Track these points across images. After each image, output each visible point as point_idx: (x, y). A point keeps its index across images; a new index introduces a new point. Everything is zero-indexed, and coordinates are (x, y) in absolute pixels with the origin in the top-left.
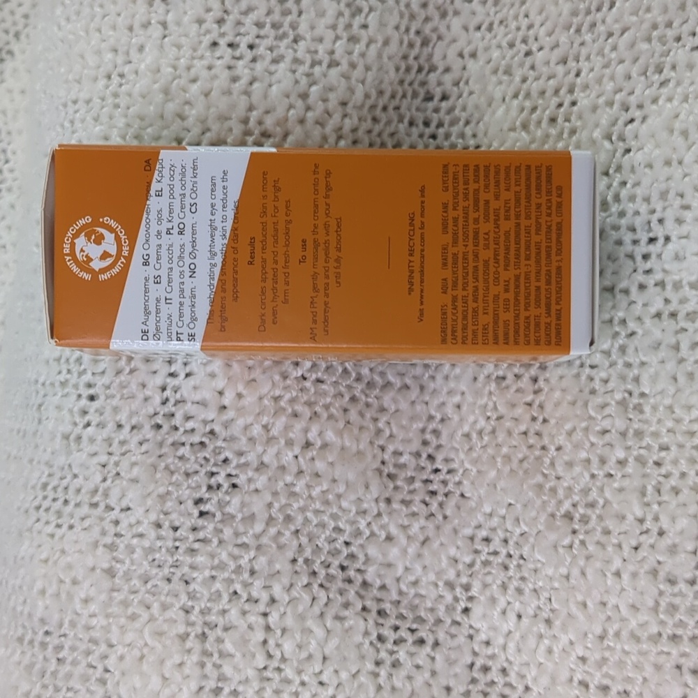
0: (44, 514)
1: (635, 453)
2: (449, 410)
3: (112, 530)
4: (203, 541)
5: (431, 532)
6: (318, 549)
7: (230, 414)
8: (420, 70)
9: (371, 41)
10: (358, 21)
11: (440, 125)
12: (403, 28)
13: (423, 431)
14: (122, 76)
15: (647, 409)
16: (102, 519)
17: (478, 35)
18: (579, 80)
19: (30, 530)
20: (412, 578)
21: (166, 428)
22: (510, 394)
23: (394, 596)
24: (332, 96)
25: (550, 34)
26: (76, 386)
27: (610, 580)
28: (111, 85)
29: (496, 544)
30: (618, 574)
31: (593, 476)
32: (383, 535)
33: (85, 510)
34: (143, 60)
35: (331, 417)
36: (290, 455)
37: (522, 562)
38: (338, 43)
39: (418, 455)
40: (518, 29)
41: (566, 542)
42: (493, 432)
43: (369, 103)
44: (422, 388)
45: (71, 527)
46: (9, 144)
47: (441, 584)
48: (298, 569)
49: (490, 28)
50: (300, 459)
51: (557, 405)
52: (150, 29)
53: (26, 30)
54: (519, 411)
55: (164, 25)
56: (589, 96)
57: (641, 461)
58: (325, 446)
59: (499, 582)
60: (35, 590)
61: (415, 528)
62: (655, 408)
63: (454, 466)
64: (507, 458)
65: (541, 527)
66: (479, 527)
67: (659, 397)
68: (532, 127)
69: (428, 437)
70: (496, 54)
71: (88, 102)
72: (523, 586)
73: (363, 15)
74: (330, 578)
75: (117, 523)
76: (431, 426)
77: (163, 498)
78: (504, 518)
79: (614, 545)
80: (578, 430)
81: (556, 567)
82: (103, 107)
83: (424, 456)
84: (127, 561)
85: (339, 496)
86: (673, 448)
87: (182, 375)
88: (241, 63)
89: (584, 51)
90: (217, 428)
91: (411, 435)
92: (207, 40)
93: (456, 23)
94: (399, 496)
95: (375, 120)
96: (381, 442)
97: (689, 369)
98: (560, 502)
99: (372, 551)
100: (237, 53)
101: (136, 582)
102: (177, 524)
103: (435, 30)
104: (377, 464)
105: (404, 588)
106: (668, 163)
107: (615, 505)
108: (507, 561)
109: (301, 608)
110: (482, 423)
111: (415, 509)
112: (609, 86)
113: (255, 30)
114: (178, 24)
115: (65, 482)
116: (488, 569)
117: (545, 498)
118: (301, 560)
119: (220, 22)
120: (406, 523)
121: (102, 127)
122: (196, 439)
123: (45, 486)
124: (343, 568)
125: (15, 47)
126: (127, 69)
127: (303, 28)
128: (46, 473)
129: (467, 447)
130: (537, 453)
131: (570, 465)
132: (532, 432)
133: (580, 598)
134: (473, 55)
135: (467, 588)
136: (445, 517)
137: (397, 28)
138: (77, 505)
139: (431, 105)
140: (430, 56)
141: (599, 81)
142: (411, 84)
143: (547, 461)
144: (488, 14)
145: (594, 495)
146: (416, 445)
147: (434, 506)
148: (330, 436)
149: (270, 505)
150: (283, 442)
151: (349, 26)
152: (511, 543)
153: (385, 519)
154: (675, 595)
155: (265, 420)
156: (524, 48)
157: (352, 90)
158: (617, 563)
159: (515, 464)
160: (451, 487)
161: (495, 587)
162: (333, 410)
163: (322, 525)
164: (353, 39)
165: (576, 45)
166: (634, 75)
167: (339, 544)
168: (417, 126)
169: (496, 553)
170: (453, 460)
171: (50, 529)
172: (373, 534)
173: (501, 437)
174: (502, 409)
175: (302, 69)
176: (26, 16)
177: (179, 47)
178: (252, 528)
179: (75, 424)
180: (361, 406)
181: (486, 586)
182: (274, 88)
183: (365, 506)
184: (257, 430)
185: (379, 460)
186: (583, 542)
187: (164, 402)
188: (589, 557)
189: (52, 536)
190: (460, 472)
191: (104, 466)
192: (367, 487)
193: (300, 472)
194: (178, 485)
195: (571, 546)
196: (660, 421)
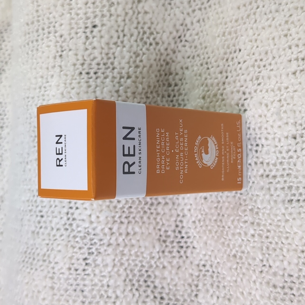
0: (26, 264)
1: (257, 232)
2: (186, 212)
3: (52, 271)
4: (88, 275)
5: (181, 263)
6: (134, 275)
7: (95, 225)
8: (166, 75)
9: (144, 67)
10: (138, 59)
11: (174, 96)
12: (158, 59)
13: (176, 221)
14: (45, 87)
15: (260, 214)
16: (48, 267)
17: (189, 60)
18: (227, 80)
19: (21, 270)
20: (174, 283)
21: (70, 230)
23: (167, 291)
24: (129, 90)
25: (216, 61)
26: (35, 212)
27: (252, 284)
28: (41, 91)
29: (208, 267)
30: (254, 282)
31: (243, 240)
32: (161, 266)
33: (41, 263)
34: (53, 81)
35: (136, 222)
36: (121, 239)
37: (218, 274)
38: (131, 69)
39: (174, 231)
40: (204, 58)
41: (235, 267)
42: (204, 220)
43: (144, 91)
44: (174, 204)
45: (36, 270)
46: (6, 108)
47: (186, 285)
48: (126, 283)
49: (193, 57)
50: (125, 240)
51: (227, 209)
52: (56, 69)
53: (10, 61)
54: (213, 211)
55: (60, 66)
56: (230, 87)
57: (260, 236)
58: (135, 234)
59: (210, 283)
60: (24, 295)
61: (175, 262)
62: (263, 214)
63: (190, 235)
64: (210, 231)
65: (225, 260)
66: (201, 260)
67: (264, 210)
69: (178, 223)
70: (195, 68)
71: (33, 98)
72: (219, 285)
73: (140, 57)
74: (140, 286)
75: (53, 268)
76: (179, 219)
77: (71, 258)
78: (210, 256)
79: (252, 270)
81: (231, 277)
82: (39, 100)
83: (177, 231)
84: (58, 284)
85: (142, 253)
86: (272, 232)
87: (74, 208)
88: (91, 80)
89: (229, 69)
90: (90, 230)
91: (171, 223)
92: (77, 72)
93: (179, 56)
94: (167, 250)
95: (147, 98)
96: (159, 227)
97: (275, 199)
98: (231, 250)
99: (157, 273)
100: (90, 76)
101: (62, 292)
102: (77, 268)
103: (171, 59)
104: (157, 237)
105: (171, 287)
107: (252, 254)
108: (213, 274)
109: (128, 299)
110: (200, 216)
111: (174, 255)
112: (238, 84)
113: (96, 67)
114: (66, 66)
115: (33, 251)
116: (205, 278)
118: (127, 280)
119: (83, 64)
120: (171, 261)
122: (82, 234)
123: (26, 252)
124: (145, 281)
125: (6, 68)
126: (47, 85)
127: (116, 64)
128: (26, 247)
129: (194, 227)
130: (221, 229)
131: (233, 234)
132: (218, 220)
133: (241, 290)
134: (187, 68)
135: (197, 286)
136: (187, 257)
137: (155, 60)
138: (38, 260)
139: (170, 89)
140: (170, 69)
141: (234, 82)
142: (162, 81)
143: (225, 233)
144: (192, 52)
145: (243, 248)
146: (173, 227)
147: (182, 253)
148: (137, 229)
149: (114, 260)
150: (118, 234)
151: (135, 62)
152: (214, 266)
153: (162, 260)
154: (276, 293)
155: (109, 226)
156: (206, 66)
157: (137, 87)
158: (254, 278)
159: (213, 234)
160: (189, 244)
162: (137, 219)
163: (136, 265)
164: (137, 67)
165: (226, 66)
166: (248, 80)
167: (143, 272)
168: (165, 97)
169: (208, 271)
170: (189, 232)
171: (28, 270)
172: (157, 266)
173: (207, 222)
174: (207, 211)
175: (116, 80)
176: (9, 55)
177: (67, 75)
178: (107, 269)
179: (36, 227)
180: (148, 215)
181: (204, 285)
182: (105, 89)
183: (153, 255)
184: (107, 230)
185: (159, 235)
186: (241, 268)
187: (68, 219)
188: (244, 274)
189: (29, 273)
190: (192, 237)
191: (48, 244)
192: (154, 247)
193: (126, 245)
194: (77, 253)
195: (237, 269)
196: (265, 220)
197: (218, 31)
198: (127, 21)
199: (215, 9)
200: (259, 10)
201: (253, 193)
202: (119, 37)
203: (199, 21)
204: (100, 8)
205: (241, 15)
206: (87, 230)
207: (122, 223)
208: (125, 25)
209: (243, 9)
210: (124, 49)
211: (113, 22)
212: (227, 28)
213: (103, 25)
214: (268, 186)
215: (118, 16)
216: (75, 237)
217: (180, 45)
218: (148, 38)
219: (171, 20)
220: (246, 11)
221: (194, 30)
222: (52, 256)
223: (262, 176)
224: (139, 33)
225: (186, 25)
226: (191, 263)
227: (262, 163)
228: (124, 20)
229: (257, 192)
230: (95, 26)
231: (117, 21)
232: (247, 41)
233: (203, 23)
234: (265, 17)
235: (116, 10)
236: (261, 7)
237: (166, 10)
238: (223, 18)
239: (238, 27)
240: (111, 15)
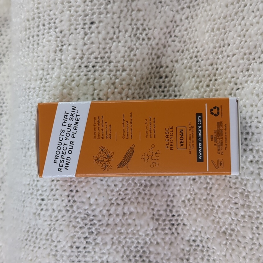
0: (29, 242)
1: (248, 214)
2: (176, 192)
3: (54, 249)
4: (89, 252)
5: (173, 239)
6: (131, 251)
7: (94, 207)
8: (157, 68)
9: (138, 60)
10: (132, 53)
11: (165, 87)
12: (150, 54)
13: (167, 201)
14: (46, 79)
15: (251, 197)
16: (50, 245)
17: (178, 54)
18: (217, 72)
19: (24, 248)
20: (167, 258)
21: (71, 211)
22: (198, 184)
24: (124, 82)
25: (206, 55)
26: (36, 195)
27: (241, 260)
28: (42, 82)
29: (198, 242)
30: (244, 258)
32: (155, 242)
33: (44, 242)
34: (54, 74)
35: (132, 202)
36: (118, 220)
37: (208, 249)
38: (125, 63)
39: (166, 210)
40: (193, 52)
41: (224, 242)
42: (194, 199)
43: (138, 83)
44: (165, 185)
45: (39, 248)
46: (5, 97)
47: (178, 259)
48: (124, 259)
49: (183, 52)
50: (123, 221)
51: (217, 190)
52: (56, 61)
53: (7, 53)
54: (203, 191)
55: (61, 60)
56: (222, 78)
57: (250, 217)
58: (131, 213)
59: (200, 257)
61: (167, 239)
62: (254, 197)
63: (180, 213)
64: (200, 209)
65: (215, 236)
66: (191, 236)
67: (255, 193)
68: (200, 88)
69: (169, 203)
70: (185, 62)
71: (34, 89)
72: (209, 258)
73: (134, 51)
74: (136, 261)
75: (56, 246)
76: (170, 199)
77: (73, 237)
78: (200, 232)
79: (242, 247)
80: (226, 201)
81: (221, 252)
82: (40, 91)
83: (168, 211)
84: (61, 261)
85: (138, 231)
87: (75, 191)
88: (90, 73)
89: (219, 61)
90: (90, 212)
91: (162, 203)
92: (77, 65)
93: (169, 50)
94: (160, 228)
95: (141, 89)
96: (152, 207)
98: (221, 227)
99: (152, 249)
100: (88, 69)
102: (78, 246)
103: (161, 53)
104: (151, 216)
105: (164, 261)
106: (252, 106)
107: (242, 232)
108: (203, 249)
110: (189, 196)
111: (167, 232)
112: (229, 76)
113: (94, 61)
114: (66, 59)
115: (35, 231)
116: (196, 252)
117: (215, 225)
118: (125, 256)
119: (82, 58)
120: (164, 237)
121: (40, 99)
122: (82, 216)
123: (28, 231)
124: (141, 257)
125: (4, 60)
126: (48, 77)
127: (112, 58)
128: (28, 226)
129: (184, 206)
130: (211, 208)
131: (223, 213)
132: (208, 199)
134: (177, 61)
135: (188, 260)
136: (178, 234)
137: (147, 54)
138: (41, 239)
139: (161, 80)
140: (160, 62)
141: (225, 73)
142: (154, 73)
143: (215, 211)
144: (181, 46)
145: (233, 226)
146: (165, 207)
147: (174, 230)
148: (132, 209)
149: (112, 238)
150: (115, 216)
151: (129, 56)
152: (204, 242)
153: (156, 237)
155: (107, 208)
156: (196, 59)
157: (131, 79)
158: (244, 254)
159: (203, 212)
160: (179, 222)
161: (199, 259)
163: (133, 242)
164: (131, 60)
165: (216, 59)
166: (238, 72)
167: (139, 248)
168: (157, 88)
169: (198, 246)
170: (179, 211)
171: (31, 248)
172: (151, 243)
173: (197, 201)
174: (196, 191)
175: (112, 73)
176: (7, 48)
177: (67, 68)
178: (106, 247)
179: (37, 209)
180: (143, 195)
181: (195, 258)
182: (103, 81)
183: (148, 232)
184: (104, 212)
185: (152, 214)
186: (230, 244)
187: (69, 201)
188: (233, 250)
189: (33, 251)
190: (182, 215)
191: (50, 225)
192: (148, 225)
193: (123, 225)
194: (78, 232)
195: (226, 244)
196: (256, 203)
197: (207, 27)
198: (122, 18)
199: (204, 7)
200: (246, 8)
201: (243, 178)
202: (114, 34)
203: (187, 18)
204: (97, 6)
205: (229, 13)
206: (86, 212)
207: (118, 204)
208: (120, 21)
209: (231, 7)
210: (120, 44)
211: (109, 19)
212: (216, 24)
213: (100, 22)
214: (257, 172)
215: (114, 13)
216: (76, 218)
217: (170, 40)
218: (141, 34)
219: (162, 17)
220: (234, 8)
221: (183, 26)
222: (54, 235)
223: (252, 161)
224: (133, 29)
225: (175, 22)
226: (182, 239)
227: (251, 150)
228: (119, 17)
229: (248, 177)
230: (92, 23)
231: (113, 18)
232: (235, 36)
233: (191, 20)
234: (253, 14)
235: (112, 7)
236: (248, 5)
237: (157, 8)
238: (212, 15)
239: (227, 24)
240: (107, 13)
